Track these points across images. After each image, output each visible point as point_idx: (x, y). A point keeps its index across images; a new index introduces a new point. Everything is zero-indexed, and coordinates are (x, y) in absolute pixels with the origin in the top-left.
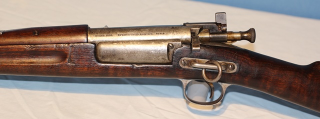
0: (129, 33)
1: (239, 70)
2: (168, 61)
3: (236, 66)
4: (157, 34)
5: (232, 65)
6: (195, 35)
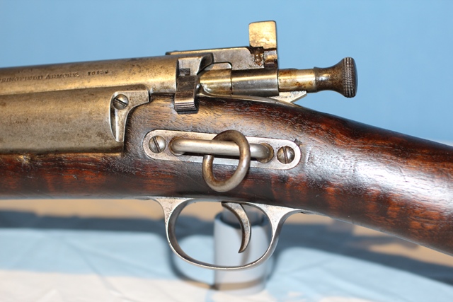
2: (113, 143)
3: (297, 151)
4: (89, 73)
5: (287, 147)
6: (189, 75)
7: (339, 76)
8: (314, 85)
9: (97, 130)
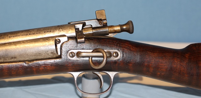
0: (19, 34)
1: (123, 56)
2: (57, 55)
3: (119, 53)
4: (44, 32)
5: (116, 52)
6: (79, 30)
7: (128, 27)
8: (120, 30)
9: (51, 52)
